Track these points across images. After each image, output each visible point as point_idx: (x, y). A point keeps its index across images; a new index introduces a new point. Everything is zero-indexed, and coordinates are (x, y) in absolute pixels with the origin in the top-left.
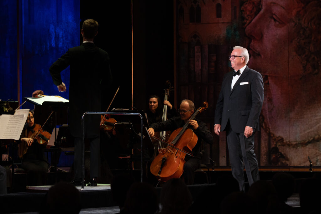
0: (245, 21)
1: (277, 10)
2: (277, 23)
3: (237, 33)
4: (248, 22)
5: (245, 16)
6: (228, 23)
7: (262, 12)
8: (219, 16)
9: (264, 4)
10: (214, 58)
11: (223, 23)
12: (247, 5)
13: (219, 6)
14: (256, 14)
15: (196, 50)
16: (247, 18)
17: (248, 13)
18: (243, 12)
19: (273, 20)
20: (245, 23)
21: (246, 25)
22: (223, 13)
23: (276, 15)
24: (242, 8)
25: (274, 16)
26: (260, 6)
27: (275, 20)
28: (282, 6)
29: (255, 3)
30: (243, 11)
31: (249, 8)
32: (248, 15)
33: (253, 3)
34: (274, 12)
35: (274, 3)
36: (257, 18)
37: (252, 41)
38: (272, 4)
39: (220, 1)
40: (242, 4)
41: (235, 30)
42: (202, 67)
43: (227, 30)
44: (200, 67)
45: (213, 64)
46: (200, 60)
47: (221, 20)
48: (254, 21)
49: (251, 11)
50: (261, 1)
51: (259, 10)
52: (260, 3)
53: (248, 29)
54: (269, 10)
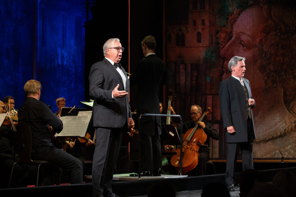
0: (220, 46)
1: (244, 38)
2: (245, 48)
3: (214, 55)
4: (222, 46)
5: (220, 42)
6: (206, 47)
7: (233, 39)
8: (199, 41)
9: (234, 33)
10: (196, 74)
11: (202, 47)
12: (221, 34)
13: (199, 34)
14: (228, 41)
15: (181, 67)
16: (221, 43)
17: (222, 40)
18: (218, 39)
19: (241, 46)
20: (220, 47)
21: (220, 49)
22: (202, 40)
23: (243, 42)
24: (218, 36)
25: (242, 43)
26: (232, 35)
27: (243, 46)
28: (248, 35)
29: (228, 32)
30: (218, 38)
31: (223, 36)
32: (222, 41)
33: (226, 32)
34: (242, 40)
35: (243, 33)
36: (229, 43)
37: (226, 61)
38: (241, 33)
39: (200, 30)
40: (217, 32)
41: (212, 53)
42: (186, 80)
43: (206, 52)
44: (184, 81)
45: (194, 78)
46: (184, 75)
47: (201, 45)
48: (227, 46)
49: (225, 39)
50: (232, 31)
51: (231, 38)
52: (231, 32)
53: (222, 52)
54: (238, 38)
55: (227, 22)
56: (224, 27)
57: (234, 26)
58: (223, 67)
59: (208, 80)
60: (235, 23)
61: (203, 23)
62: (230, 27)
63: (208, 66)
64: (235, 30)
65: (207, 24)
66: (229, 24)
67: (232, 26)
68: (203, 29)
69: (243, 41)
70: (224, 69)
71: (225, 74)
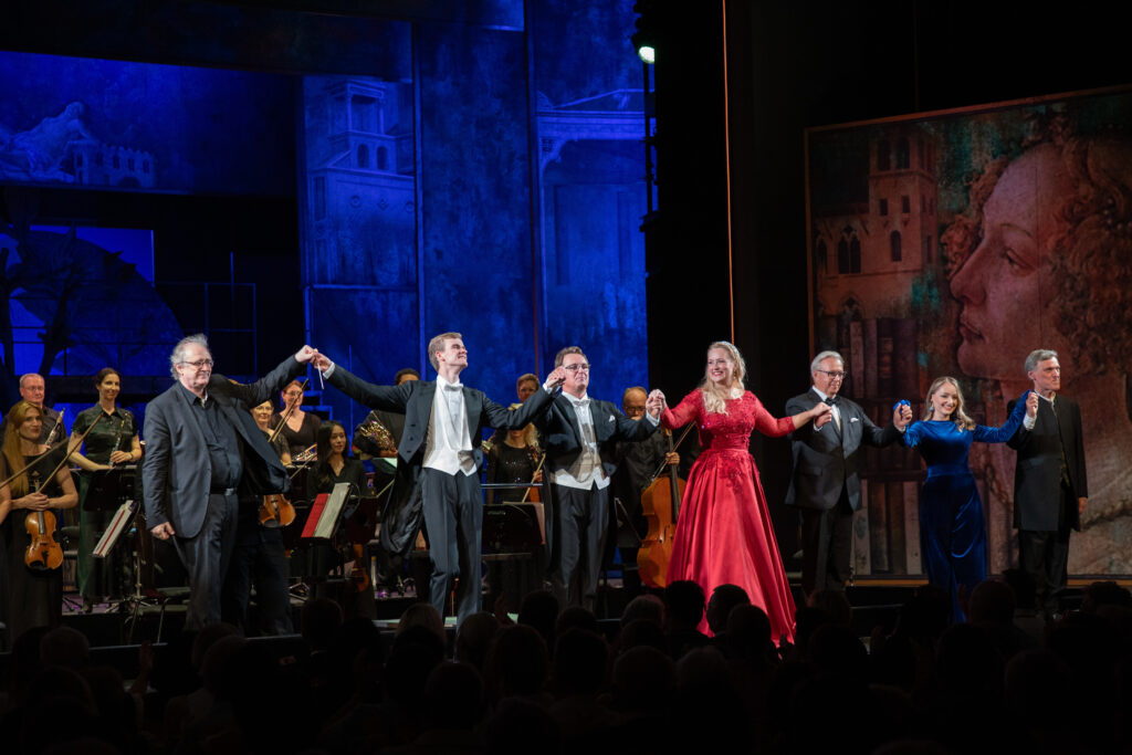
0: (950, 265)
1: (1015, 239)
2: (1016, 267)
3: (935, 291)
4: (956, 267)
5: (950, 254)
6: (914, 271)
7: (984, 244)
8: (896, 257)
9: (986, 226)
10: (889, 347)
11: (906, 272)
12: (953, 232)
13: (895, 237)
14: (972, 251)
15: (853, 329)
16: (954, 259)
17: (955, 248)
18: (945, 247)
19: (1006, 261)
20: (950, 270)
21: (952, 273)
22: (904, 251)
23: (1013, 251)
24: (944, 238)
25: (1009, 253)
26: (980, 233)
27: (1011, 261)
28: (1024, 231)
29: (970, 226)
30: (946, 244)
31: (958, 236)
32: (956, 254)
33: (966, 227)
34: (1008, 245)
35: (1009, 225)
37: (966, 308)
38: (1005, 228)
39: (898, 226)
40: (943, 229)
41: (930, 286)
42: (866, 366)
43: (914, 286)
44: (862, 368)
45: (887, 359)
46: (861, 352)
47: (900, 266)
48: (967, 264)
49: (961, 245)
50: (980, 223)
51: (978, 241)
52: (978, 227)
53: (956, 282)
54: (998, 240)
55: (968, 199)
56: (960, 212)
57: (984, 209)
58: (959, 324)
59: (923, 360)
60: (990, 200)
61: (906, 209)
62: (974, 213)
63: (921, 323)
64: (987, 218)
65: (916, 207)
66: (972, 203)
67: (980, 210)
68: (905, 223)
69: (1010, 249)
70: (962, 330)
71: (965, 343)
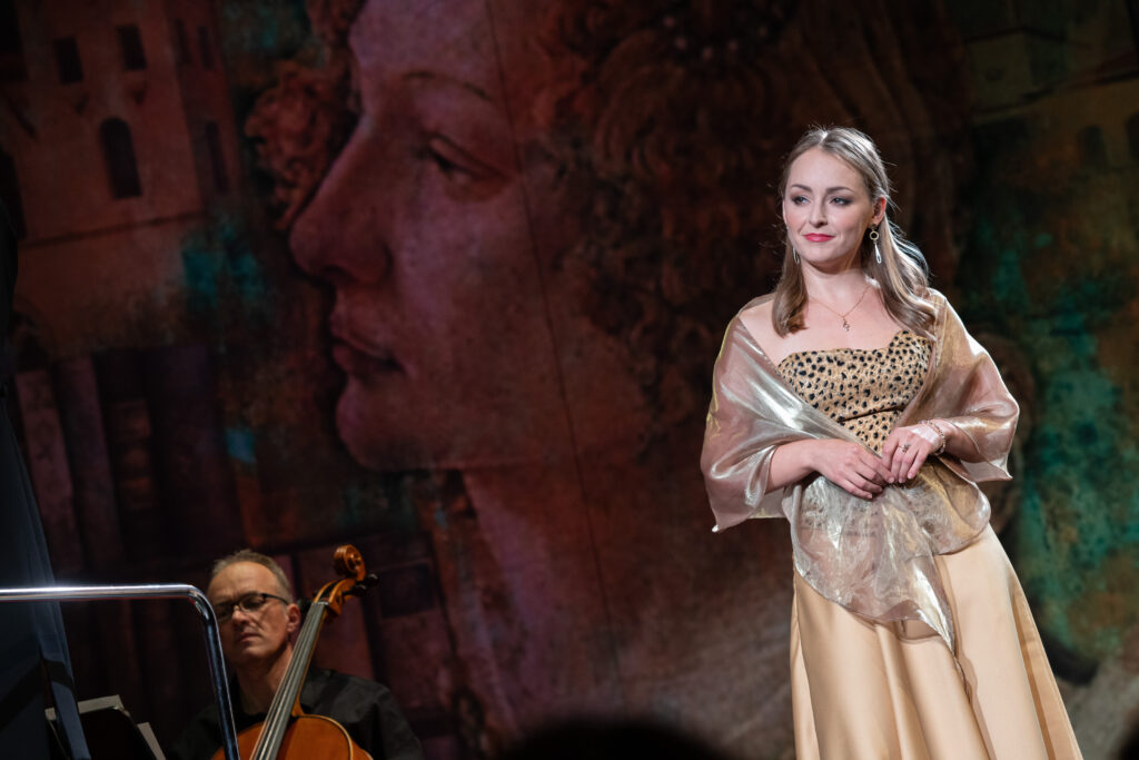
0: (280, 193)
2: (461, 178)
3: (249, 264)
4: (297, 195)
5: (277, 165)
6: (183, 218)
7: (365, 129)
8: (125, 184)
9: (366, 86)
10: (141, 425)
11: (157, 222)
12: (275, 107)
13: (115, 138)
14: (334, 149)
15: (25, 394)
16: (288, 175)
17: (289, 148)
18: (260, 148)
19: (433, 168)
20: (283, 205)
21: (289, 213)
22: (145, 172)
23: (446, 140)
24: (252, 125)
25: (437, 145)
26: (351, 103)
27: (446, 165)
28: (467, 86)
29: (319, 88)
30: (259, 139)
31: (291, 118)
32: (291, 162)
33: (309, 91)
34: (430, 124)
35: (425, 75)
36: (341, 166)
37: (341, 296)
38: (416, 82)
39: (117, 106)
40: (246, 102)
41: (233, 252)
42: (78, 481)
43: (186, 258)
44: (68, 490)
45: (137, 457)
46: (59, 449)
47: (140, 209)
48: (328, 186)
49: (305, 138)
50: (347, 75)
51: (347, 124)
52: (344, 86)
53: (304, 233)
54: (401, 115)
55: (305, 22)
56: (288, 53)
57: (354, 42)
58: (328, 340)
59: (241, 448)
60: (363, 18)
61: (133, 57)
62: (327, 52)
63: (222, 349)
64: (364, 62)
65: (160, 49)
66: (315, 29)
67: (341, 44)
68: (138, 96)
69: (436, 135)
70: (340, 355)
71: (353, 387)
